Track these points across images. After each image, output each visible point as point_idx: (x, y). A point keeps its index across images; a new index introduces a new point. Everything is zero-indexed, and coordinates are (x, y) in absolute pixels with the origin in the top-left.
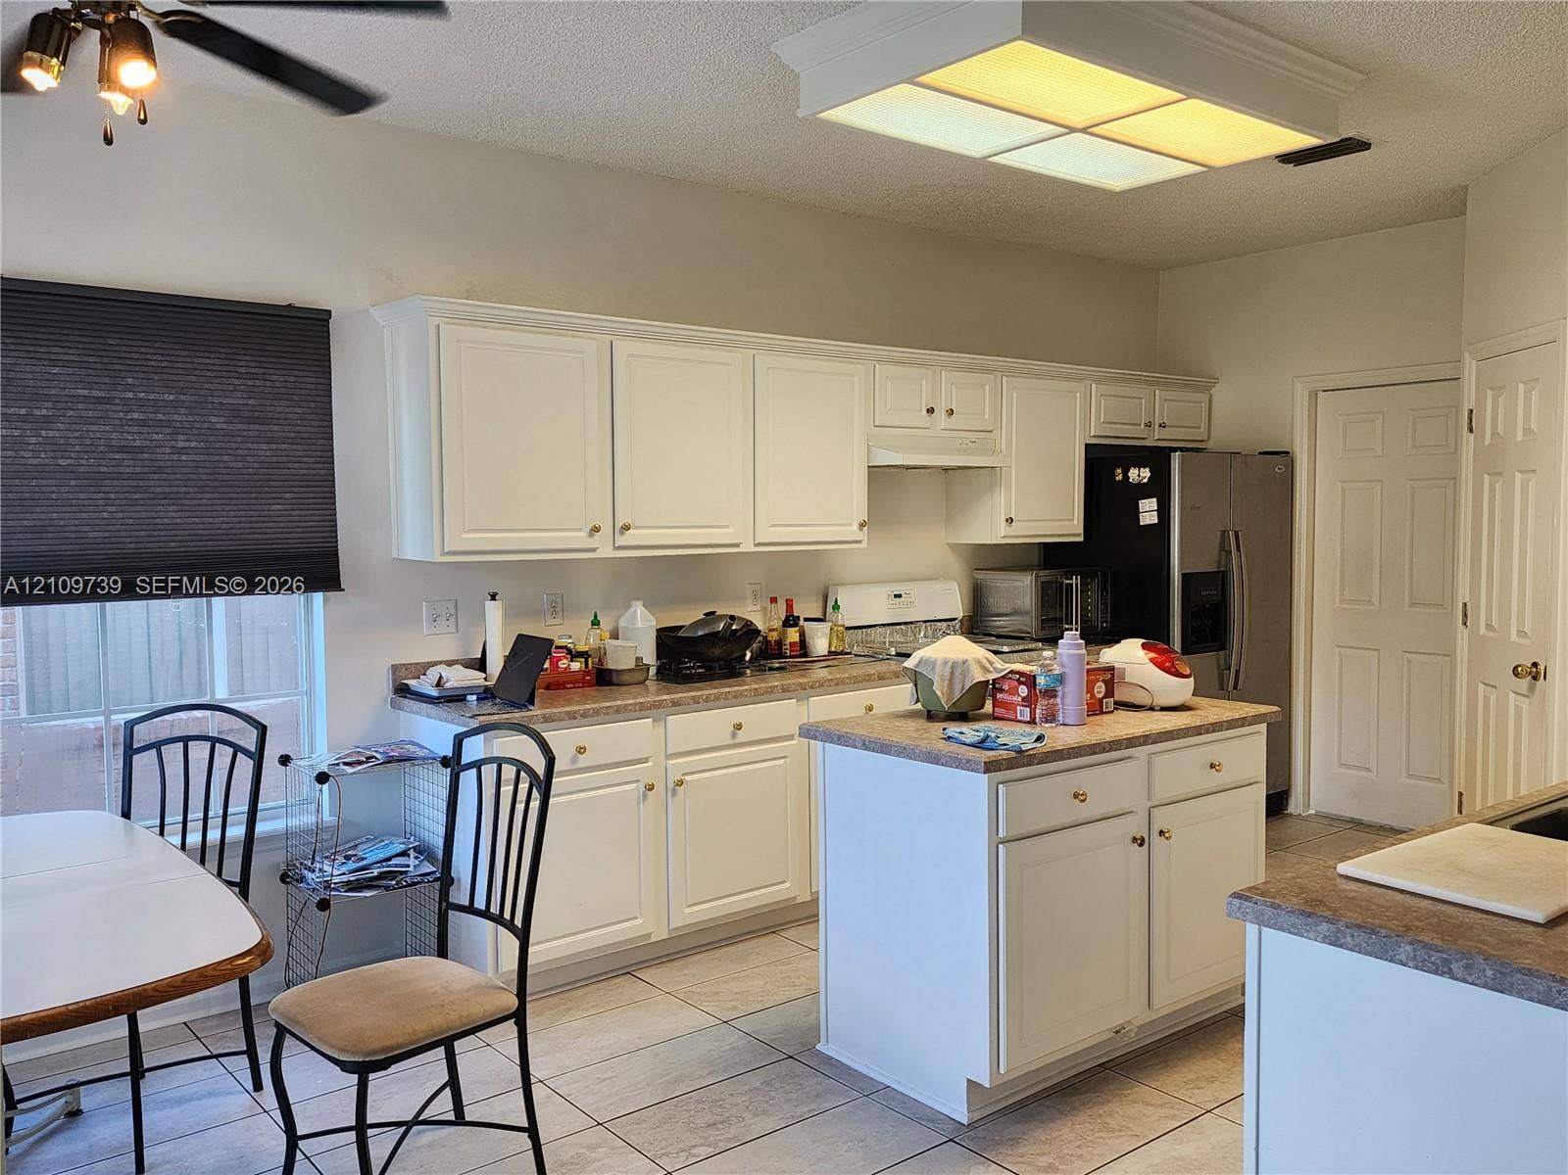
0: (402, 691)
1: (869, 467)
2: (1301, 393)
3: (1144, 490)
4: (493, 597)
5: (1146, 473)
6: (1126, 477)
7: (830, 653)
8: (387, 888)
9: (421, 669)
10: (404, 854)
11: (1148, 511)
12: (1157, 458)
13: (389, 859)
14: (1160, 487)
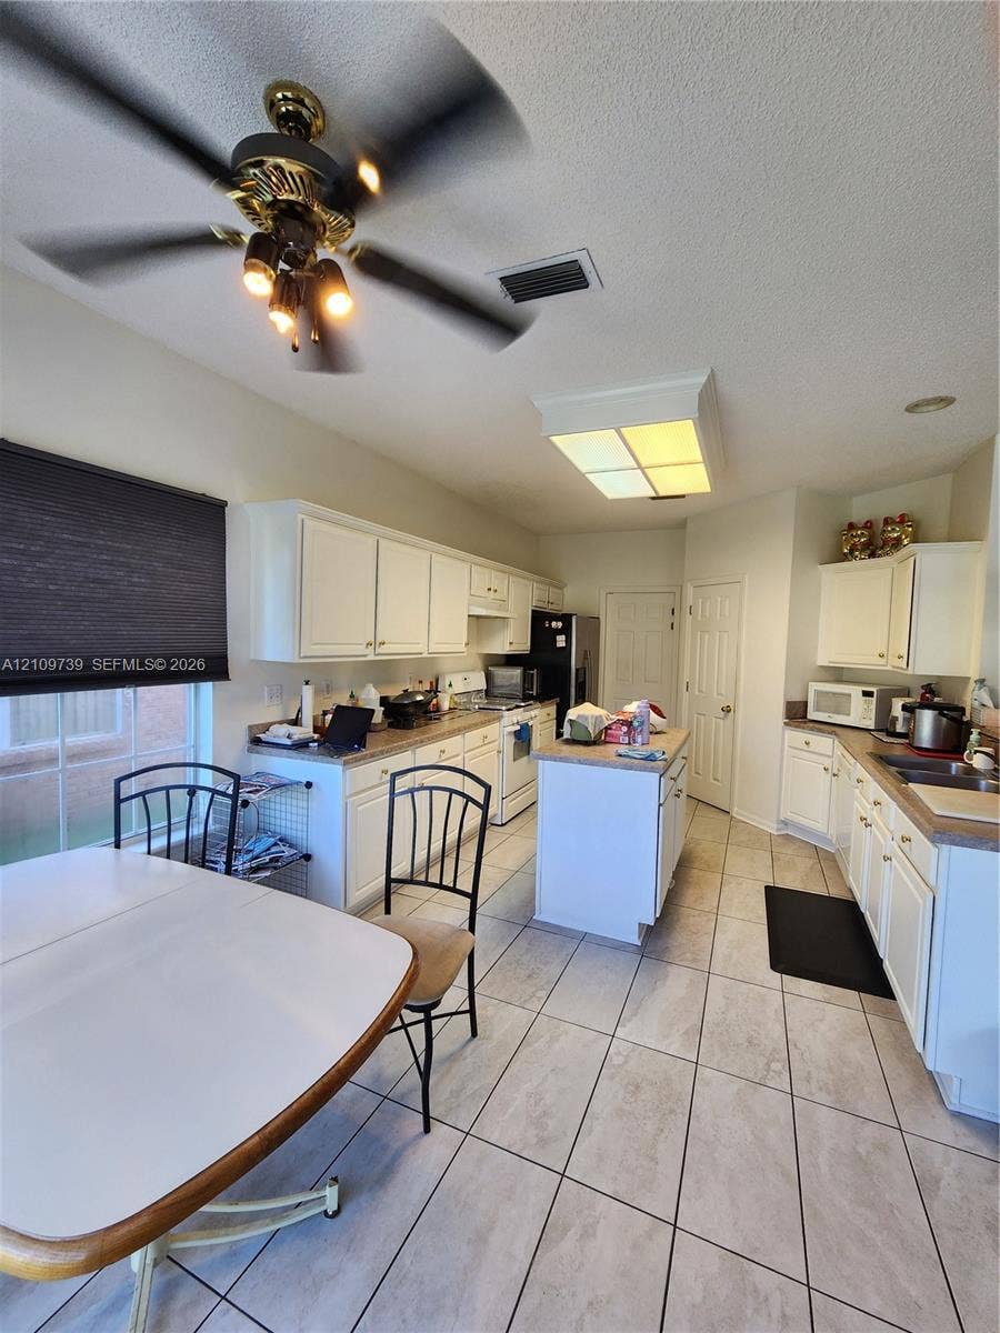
0: (256, 741)
1: (469, 616)
2: (603, 594)
3: (560, 632)
4: (307, 683)
5: (560, 624)
6: (550, 625)
7: (450, 709)
8: (275, 868)
9: (266, 728)
10: (276, 844)
11: (561, 641)
12: (566, 619)
13: (268, 849)
14: (566, 631)
